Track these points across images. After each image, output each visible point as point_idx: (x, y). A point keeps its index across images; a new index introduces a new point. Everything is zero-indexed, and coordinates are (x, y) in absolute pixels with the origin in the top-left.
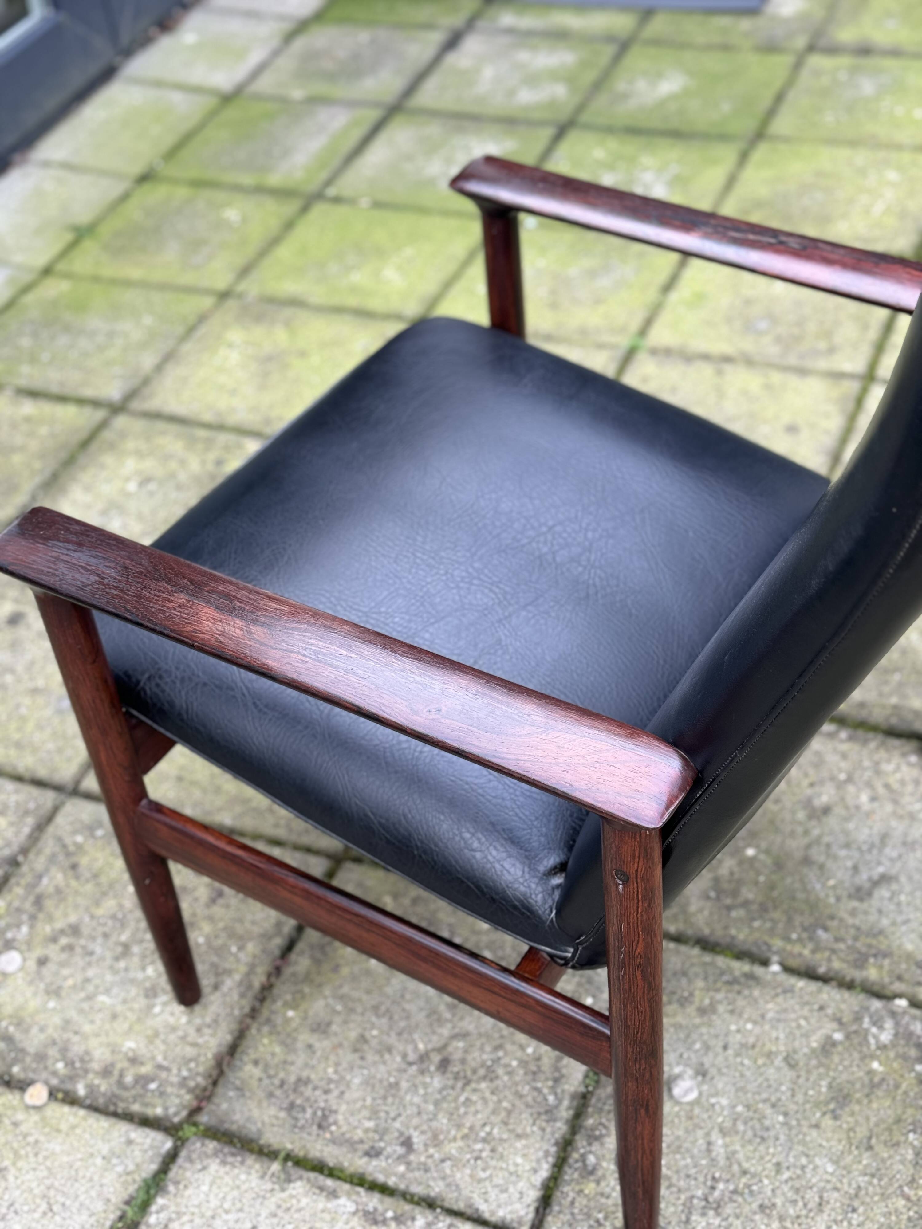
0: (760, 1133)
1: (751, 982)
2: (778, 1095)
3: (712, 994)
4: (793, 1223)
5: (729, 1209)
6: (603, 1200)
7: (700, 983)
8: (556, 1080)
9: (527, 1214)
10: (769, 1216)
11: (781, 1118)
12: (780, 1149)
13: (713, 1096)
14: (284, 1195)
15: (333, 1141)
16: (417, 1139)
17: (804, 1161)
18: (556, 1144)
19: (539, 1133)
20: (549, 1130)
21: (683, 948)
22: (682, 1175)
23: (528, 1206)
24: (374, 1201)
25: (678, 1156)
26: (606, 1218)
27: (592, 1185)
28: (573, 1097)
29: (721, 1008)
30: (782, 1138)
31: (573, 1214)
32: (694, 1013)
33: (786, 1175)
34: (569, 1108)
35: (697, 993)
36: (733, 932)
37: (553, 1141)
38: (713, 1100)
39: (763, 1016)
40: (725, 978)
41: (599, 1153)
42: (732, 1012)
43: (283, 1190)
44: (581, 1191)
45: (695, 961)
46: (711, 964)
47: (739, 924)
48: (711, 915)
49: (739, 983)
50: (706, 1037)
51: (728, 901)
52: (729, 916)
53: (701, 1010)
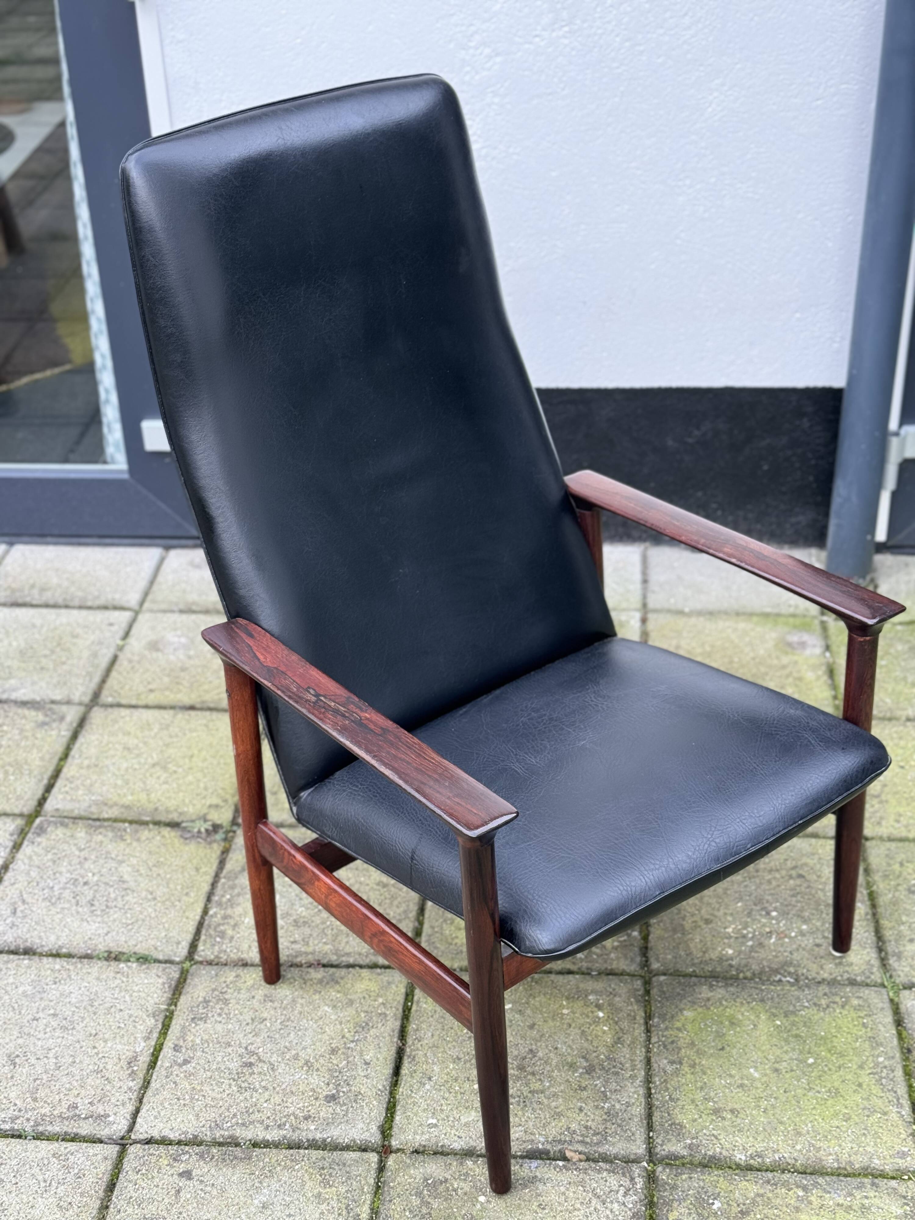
3: (335, 1198)
6: (156, 1171)
7: (343, 1189)
8: (243, 1124)
14: (145, 1017)
15: (184, 1027)
16: (189, 1067)
18: (196, 1137)
19: (201, 1125)
20: (204, 1129)
21: (373, 1174)
22: (181, 1210)
24: (145, 1059)
26: (143, 1174)
27: (166, 1162)
28: (230, 1137)
29: (324, 1207)
31: (143, 1156)
32: (316, 1192)
34: (222, 1136)
35: (334, 1189)
36: (396, 1201)
37: (196, 1133)
40: (352, 1204)
41: (191, 1160)
43: (148, 1016)
44: (161, 1157)
45: (363, 1182)
46: (363, 1192)
47: (405, 1203)
48: (409, 1184)
49: (349, 1213)
50: (297, 1202)
51: (425, 1192)
52: (411, 1195)
53: (320, 1194)
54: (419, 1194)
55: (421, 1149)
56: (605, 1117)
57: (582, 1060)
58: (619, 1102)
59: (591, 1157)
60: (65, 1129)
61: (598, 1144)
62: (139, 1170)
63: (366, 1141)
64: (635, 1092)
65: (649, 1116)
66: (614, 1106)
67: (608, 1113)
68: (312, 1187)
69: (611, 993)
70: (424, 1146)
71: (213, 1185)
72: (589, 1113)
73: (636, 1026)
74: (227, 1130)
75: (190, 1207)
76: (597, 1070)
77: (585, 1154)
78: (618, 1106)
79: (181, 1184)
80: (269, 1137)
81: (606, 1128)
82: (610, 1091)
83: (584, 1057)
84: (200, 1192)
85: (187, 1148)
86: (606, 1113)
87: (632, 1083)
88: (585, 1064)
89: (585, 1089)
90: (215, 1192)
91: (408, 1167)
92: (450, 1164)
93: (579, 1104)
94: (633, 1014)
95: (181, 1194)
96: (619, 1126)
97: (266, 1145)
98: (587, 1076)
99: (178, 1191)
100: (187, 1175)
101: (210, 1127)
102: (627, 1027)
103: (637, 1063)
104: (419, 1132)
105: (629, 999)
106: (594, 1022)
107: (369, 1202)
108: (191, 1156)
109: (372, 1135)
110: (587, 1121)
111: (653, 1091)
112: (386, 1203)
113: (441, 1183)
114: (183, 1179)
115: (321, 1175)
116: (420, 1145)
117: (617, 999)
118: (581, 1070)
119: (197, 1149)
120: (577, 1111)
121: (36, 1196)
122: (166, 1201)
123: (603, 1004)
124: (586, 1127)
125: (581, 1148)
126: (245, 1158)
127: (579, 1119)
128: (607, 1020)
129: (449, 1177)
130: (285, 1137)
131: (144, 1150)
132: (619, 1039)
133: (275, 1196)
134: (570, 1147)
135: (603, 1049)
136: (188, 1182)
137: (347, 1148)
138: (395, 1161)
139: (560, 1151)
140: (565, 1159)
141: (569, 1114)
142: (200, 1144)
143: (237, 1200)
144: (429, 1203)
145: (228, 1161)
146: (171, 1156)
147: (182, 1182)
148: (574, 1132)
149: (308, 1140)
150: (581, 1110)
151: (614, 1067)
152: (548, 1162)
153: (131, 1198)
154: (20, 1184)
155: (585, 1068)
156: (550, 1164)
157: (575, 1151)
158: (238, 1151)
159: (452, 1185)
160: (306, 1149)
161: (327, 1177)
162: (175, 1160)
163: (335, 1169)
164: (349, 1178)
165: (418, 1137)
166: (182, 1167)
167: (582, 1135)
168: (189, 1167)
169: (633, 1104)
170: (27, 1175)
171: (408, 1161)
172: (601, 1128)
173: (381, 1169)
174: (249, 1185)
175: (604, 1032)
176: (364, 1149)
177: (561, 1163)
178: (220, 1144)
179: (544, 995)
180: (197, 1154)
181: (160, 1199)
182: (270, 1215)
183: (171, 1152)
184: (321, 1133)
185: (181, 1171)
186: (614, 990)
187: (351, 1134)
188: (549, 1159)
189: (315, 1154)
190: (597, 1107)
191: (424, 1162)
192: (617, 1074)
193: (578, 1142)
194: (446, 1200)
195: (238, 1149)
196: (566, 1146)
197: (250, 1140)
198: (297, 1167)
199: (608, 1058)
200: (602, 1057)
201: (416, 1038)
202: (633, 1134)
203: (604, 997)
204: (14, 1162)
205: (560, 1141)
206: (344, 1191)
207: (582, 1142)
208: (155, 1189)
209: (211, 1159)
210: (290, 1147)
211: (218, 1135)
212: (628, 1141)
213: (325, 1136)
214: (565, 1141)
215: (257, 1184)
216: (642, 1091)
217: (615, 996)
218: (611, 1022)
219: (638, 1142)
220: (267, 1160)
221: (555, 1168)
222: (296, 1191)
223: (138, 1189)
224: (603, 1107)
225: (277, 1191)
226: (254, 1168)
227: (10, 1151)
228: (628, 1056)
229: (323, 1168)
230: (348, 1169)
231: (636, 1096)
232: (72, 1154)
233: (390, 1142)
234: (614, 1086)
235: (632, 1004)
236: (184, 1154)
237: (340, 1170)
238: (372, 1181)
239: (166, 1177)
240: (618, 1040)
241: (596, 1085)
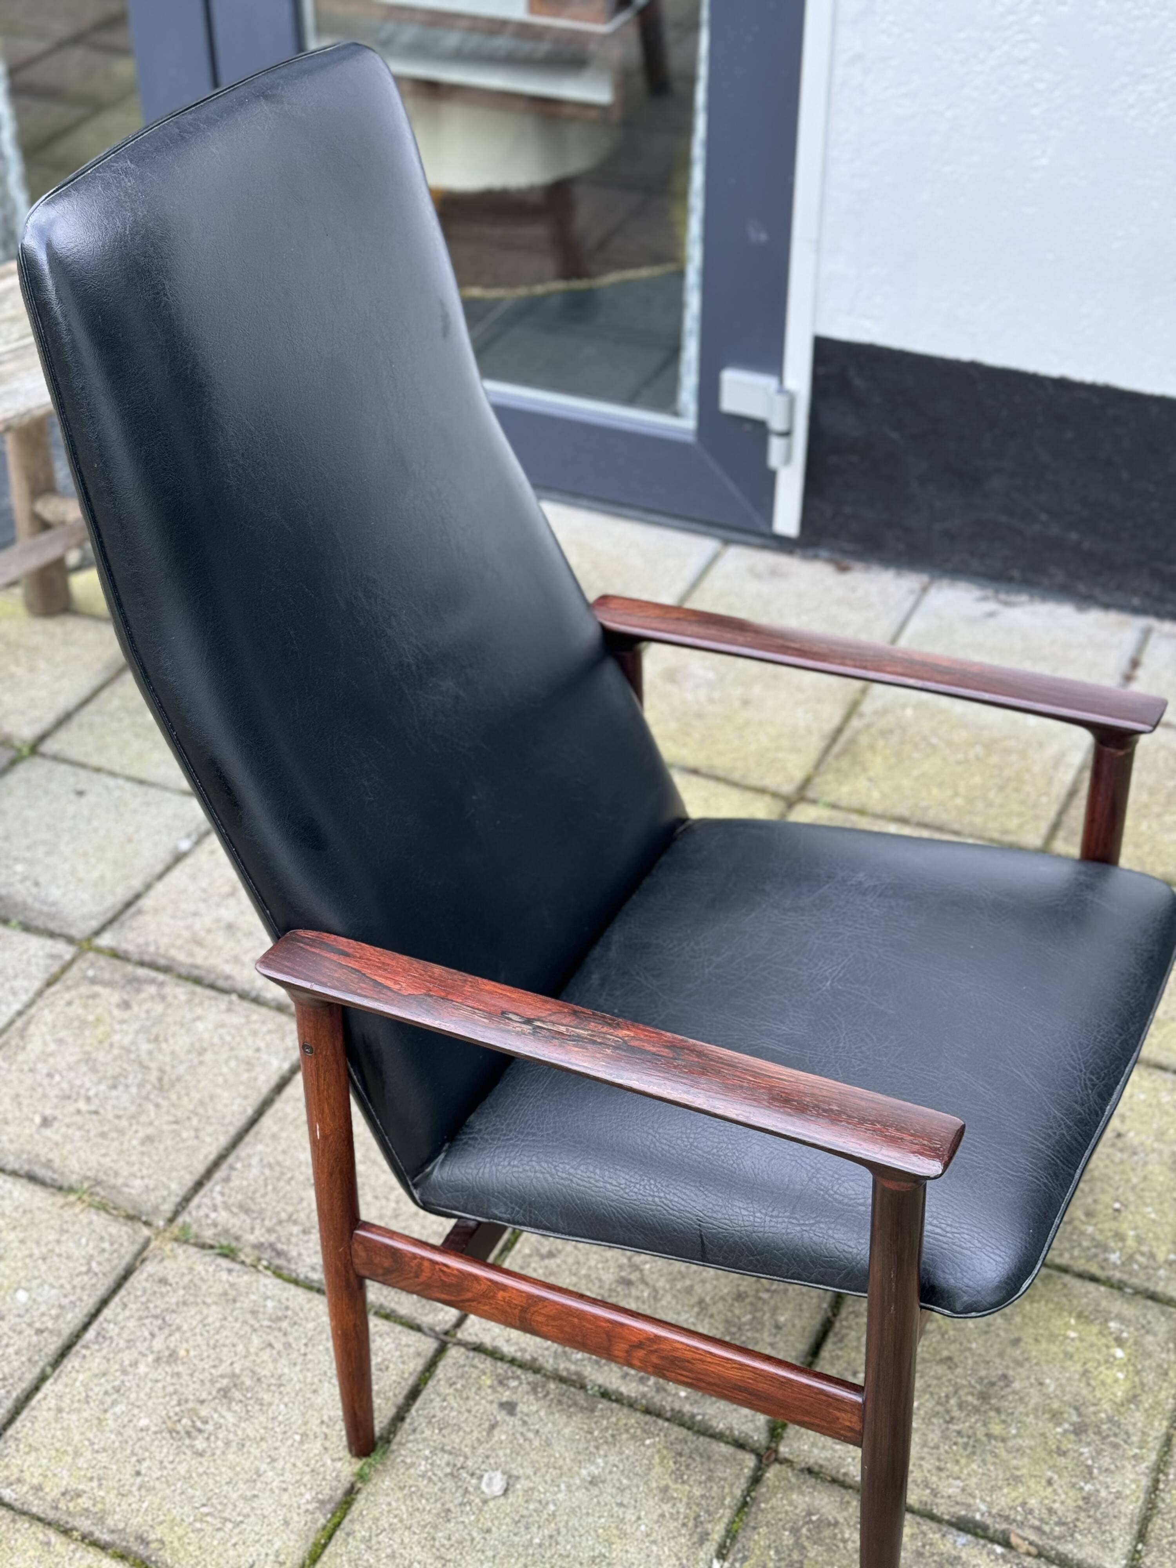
0: (524, 1522)
1: (695, 1539)
2: (563, 1543)
3: (685, 1500)
4: (429, 1533)
5: (450, 1484)
6: (473, 1390)
7: (697, 1492)
9: (470, 1334)
10: (438, 1515)
11: (537, 1541)
12: (505, 1534)
13: (569, 1487)
17: (490, 1554)
18: (534, 1360)
20: (546, 1353)
21: (743, 1483)
22: (489, 1453)
23: (476, 1335)
25: (508, 1451)
26: (456, 1390)
27: (489, 1382)
28: (577, 1373)
29: (667, 1508)
30: (517, 1539)
31: (464, 1366)
32: (663, 1483)
33: (478, 1538)
34: (568, 1370)
35: (687, 1487)
36: (763, 1530)
37: (535, 1355)
38: (563, 1487)
39: (654, 1542)
40: (704, 1516)
41: (520, 1389)
42: (663, 1516)
44: (485, 1373)
45: (727, 1490)
46: (723, 1504)
47: (773, 1537)
48: (787, 1512)
49: (696, 1526)
50: (635, 1490)
51: (804, 1531)
52: (785, 1529)
53: (666, 1489)
54: (795, 1531)
55: (816, 1469)
56: (1081, 1503)
57: (1072, 1411)
58: (1107, 1487)
59: (1045, 1553)
60: (382, 1300)
61: (1058, 1538)
62: (454, 1383)
63: (747, 1434)
64: (1133, 1481)
65: (1145, 1521)
66: (1098, 1491)
67: (1086, 1499)
68: (660, 1475)
69: (1143, 1327)
70: (821, 1466)
71: (537, 1432)
72: (1060, 1491)
73: (1165, 1385)
74: (575, 1363)
75: (501, 1453)
76: (1090, 1432)
77: (1037, 1546)
78: (1103, 1493)
79: (499, 1418)
80: (624, 1390)
81: (1077, 1519)
82: (1100, 1468)
83: (1076, 1409)
84: (518, 1436)
85: (519, 1372)
86: (1084, 1498)
87: (1134, 1466)
88: (1075, 1418)
89: (1064, 1454)
90: (536, 1443)
91: (792, 1489)
92: (848, 1502)
93: (1049, 1474)
94: (1165, 1366)
95: (496, 1432)
96: (1097, 1521)
97: (619, 1399)
98: (1072, 1437)
99: (493, 1427)
100: (509, 1407)
101: (555, 1352)
102: (1151, 1383)
103: (1150, 1439)
104: (820, 1445)
105: (1166, 1343)
106: (1106, 1361)
107: (726, 1520)
108: (521, 1383)
109: (757, 1429)
110: (1054, 1501)
111: (1161, 1486)
112: (748, 1529)
113: (829, 1524)
114: (504, 1413)
115: (675, 1463)
116: (816, 1463)
117: (1150, 1338)
118: (1066, 1426)
119: (531, 1377)
120: (1044, 1482)
121: (323, 1378)
122: (475, 1434)
123: (1127, 1339)
124: (1051, 1511)
125: (1033, 1537)
126: (586, 1409)
127: (1043, 1494)
128: (1125, 1365)
129: (841, 1520)
130: (644, 1396)
131: (467, 1357)
132: (1135, 1396)
133: (611, 1472)
134: (1019, 1531)
135: (1106, 1406)
136: (507, 1418)
137: (718, 1436)
138: (776, 1475)
139: (1004, 1532)
140: (1006, 1543)
141: (1032, 1483)
142: (537, 1370)
143: (561, 1462)
144: (804, 1548)
145: (565, 1406)
146: (498, 1375)
147: (502, 1416)
148: (1031, 1512)
149: (672, 1410)
150: (1050, 1482)
151: (1115, 1435)
152: (982, 1542)
153: (434, 1416)
154: (309, 1357)
155: (1073, 1424)
156: (984, 1546)
157: (1025, 1539)
158: (580, 1397)
159: (842, 1532)
160: (668, 1420)
161: (683, 1468)
162: (501, 1383)
163: (694, 1459)
164: (710, 1479)
165: (816, 1451)
166: (506, 1396)
167: (1041, 1520)
168: (514, 1398)
169: (1127, 1496)
170: (321, 1348)
171: (793, 1480)
172: (1071, 1517)
173: (756, 1480)
174: (582, 1446)
175: (1116, 1381)
176: (740, 1445)
177: (999, 1549)
178: (562, 1380)
179: (1047, 1302)
180: (529, 1383)
181: (468, 1430)
182: (597, 1496)
183: (500, 1371)
184: (691, 1404)
185: (504, 1399)
186: (1149, 1323)
187: (729, 1419)
188: (984, 1537)
189: (678, 1432)
190: (1073, 1485)
191: (814, 1488)
192: (1116, 1446)
193: (1033, 1527)
194: (829, 1550)
195: (582, 1393)
196: (1013, 1527)
197: (600, 1387)
198: (648, 1442)
199: (1110, 1420)
200: (1103, 1415)
201: (853, 1312)
202: (1113, 1541)
203: (1132, 1329)
204: (311, 1325)
205: (1007, 1518)
206: (698, 1494)
207: (1038, 1529)
208: (466, 1414)
209: (545, 1396)
210: (647, 1411)
211: (562, 1366)
212: (1103, 1548)
213: (695, 1411)
214: (1014, 1520)
215: (592, 1449)
216: (1145, 1482)
217: (1148, 1332)
218: (1131, 1368)
219: (1117, 1554)
220: (614, 1419)
221: (989, 1554)
222: (637, 1474)
223: (445, 1408)
224: (1082, 1489)
225: (615, 1465)
226: (593, 1426)
227: (310, 1309)
228: (1140, 1425)
229: (681, 1455)
230: (712, 1466)
231: (1133, 1486)
232: (381, 1336)
233: (777, 1446)
234: (1106, 1461)
235: (1168, 1351)
236: (513, 1378)
237: (702, 1463)
238: (738, 1493)
239: (483, 1402)
240: (1133, 1398)
241: (1081, 1454)
